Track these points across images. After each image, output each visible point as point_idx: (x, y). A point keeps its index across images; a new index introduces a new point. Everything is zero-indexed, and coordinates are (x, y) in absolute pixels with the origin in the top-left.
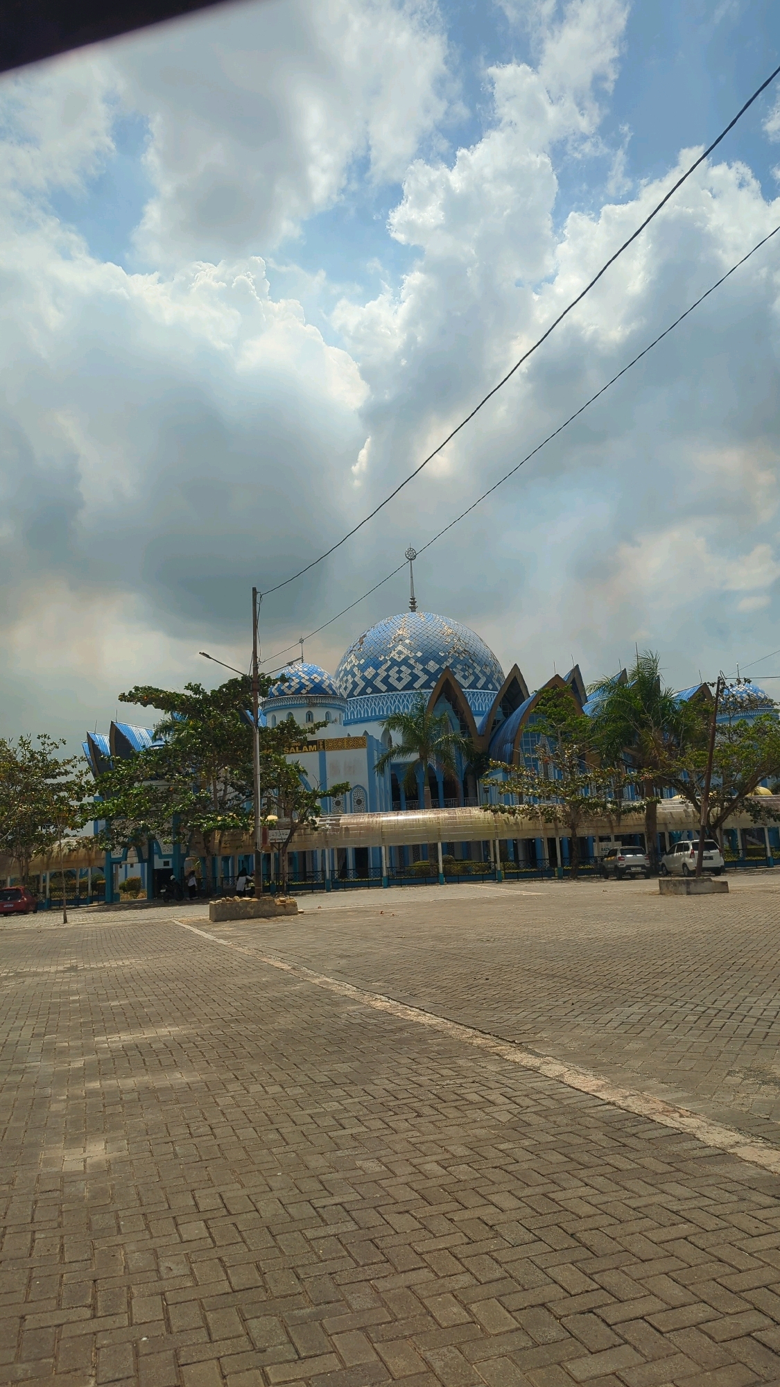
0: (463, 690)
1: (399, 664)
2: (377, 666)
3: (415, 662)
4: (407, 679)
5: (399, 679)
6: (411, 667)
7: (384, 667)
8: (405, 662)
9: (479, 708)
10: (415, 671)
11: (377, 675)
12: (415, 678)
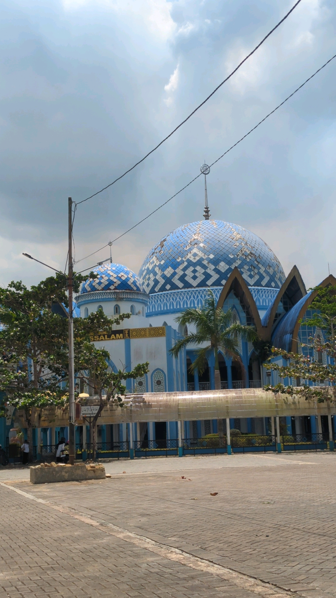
0: (249, 287)
1: (195, 265)
2: (175, 266)
3: (208, 263)
4: (201, 278)
5: (195, 278)
6: (204, 267)
7: (181, 267)
8: (199, 263)
9: (263, 303)
10: (208, 271)
11: (175, 274)
12: (208, 276)
